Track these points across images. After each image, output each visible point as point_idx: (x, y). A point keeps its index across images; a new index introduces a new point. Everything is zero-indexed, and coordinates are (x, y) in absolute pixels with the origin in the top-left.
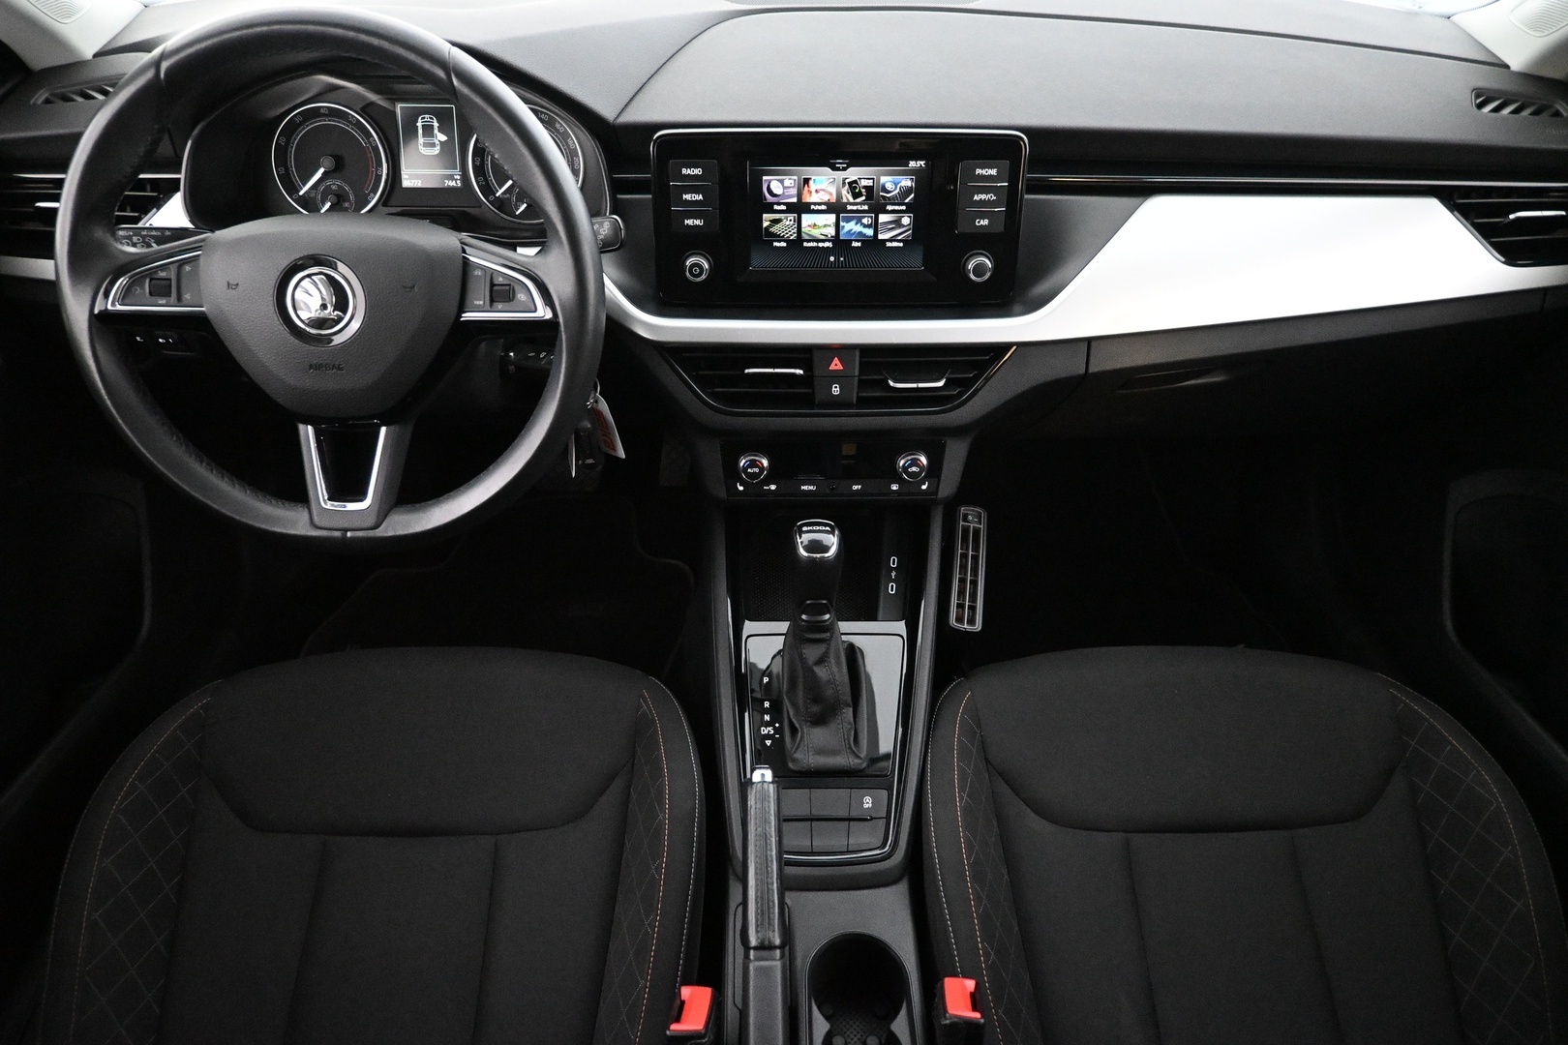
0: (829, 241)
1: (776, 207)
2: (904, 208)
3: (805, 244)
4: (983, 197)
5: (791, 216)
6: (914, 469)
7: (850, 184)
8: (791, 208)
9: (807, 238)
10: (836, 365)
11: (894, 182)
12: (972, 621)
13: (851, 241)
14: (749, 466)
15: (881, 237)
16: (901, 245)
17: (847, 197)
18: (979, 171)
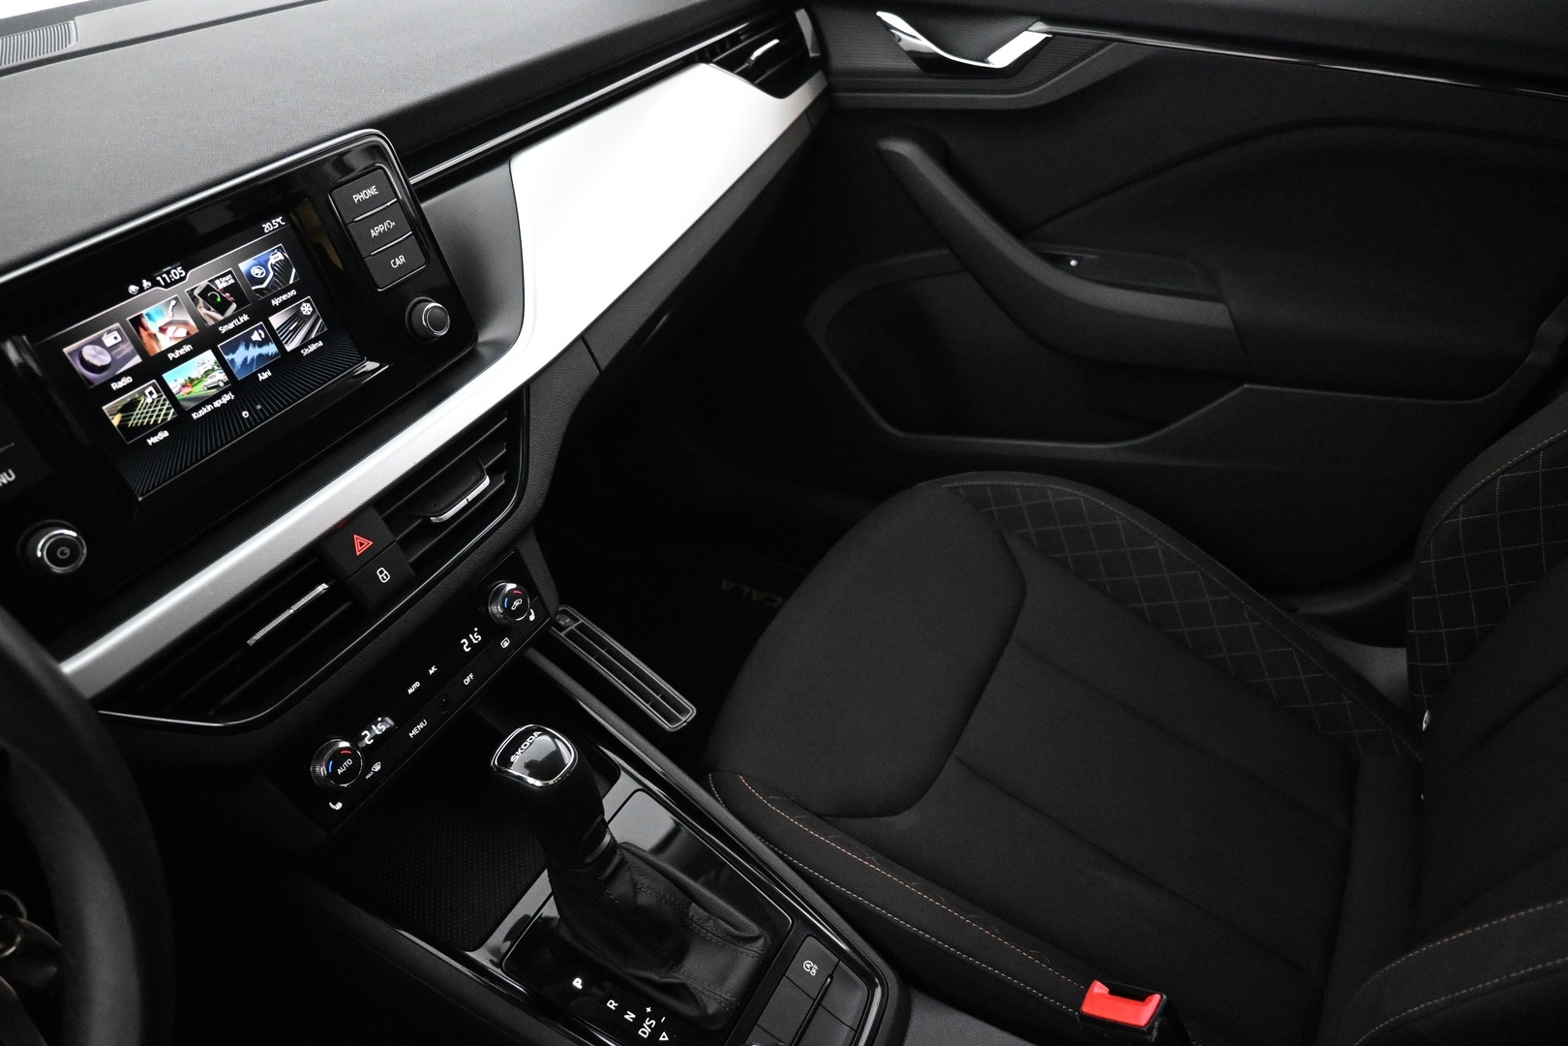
0: (225, 392)
1: (115, 386)
2: (293, 293)
3: (195, 416)
4: (380, 228)
5: (148, 387)
6: (516, 603)
7: (203, 294)
8: (140, 375)
9: (192, 405)
10: (361, 544)
11: (261, 264)
12: (683, 711)
13: (255, 375)
14: (336, 767)
15: (289, 347)
16: (321, 344)
17: (211, 316)
18: (357, 198)
